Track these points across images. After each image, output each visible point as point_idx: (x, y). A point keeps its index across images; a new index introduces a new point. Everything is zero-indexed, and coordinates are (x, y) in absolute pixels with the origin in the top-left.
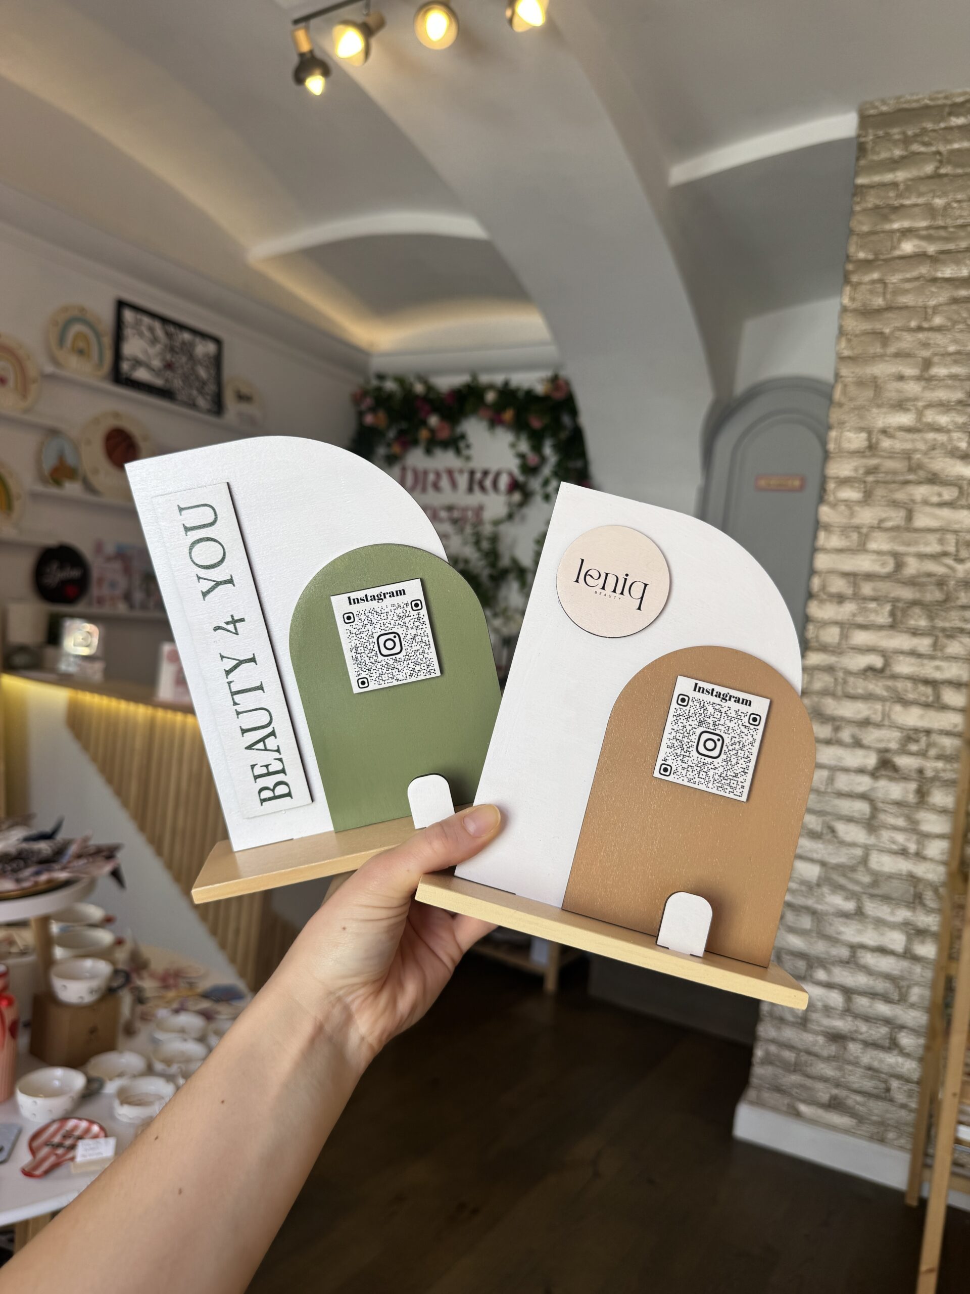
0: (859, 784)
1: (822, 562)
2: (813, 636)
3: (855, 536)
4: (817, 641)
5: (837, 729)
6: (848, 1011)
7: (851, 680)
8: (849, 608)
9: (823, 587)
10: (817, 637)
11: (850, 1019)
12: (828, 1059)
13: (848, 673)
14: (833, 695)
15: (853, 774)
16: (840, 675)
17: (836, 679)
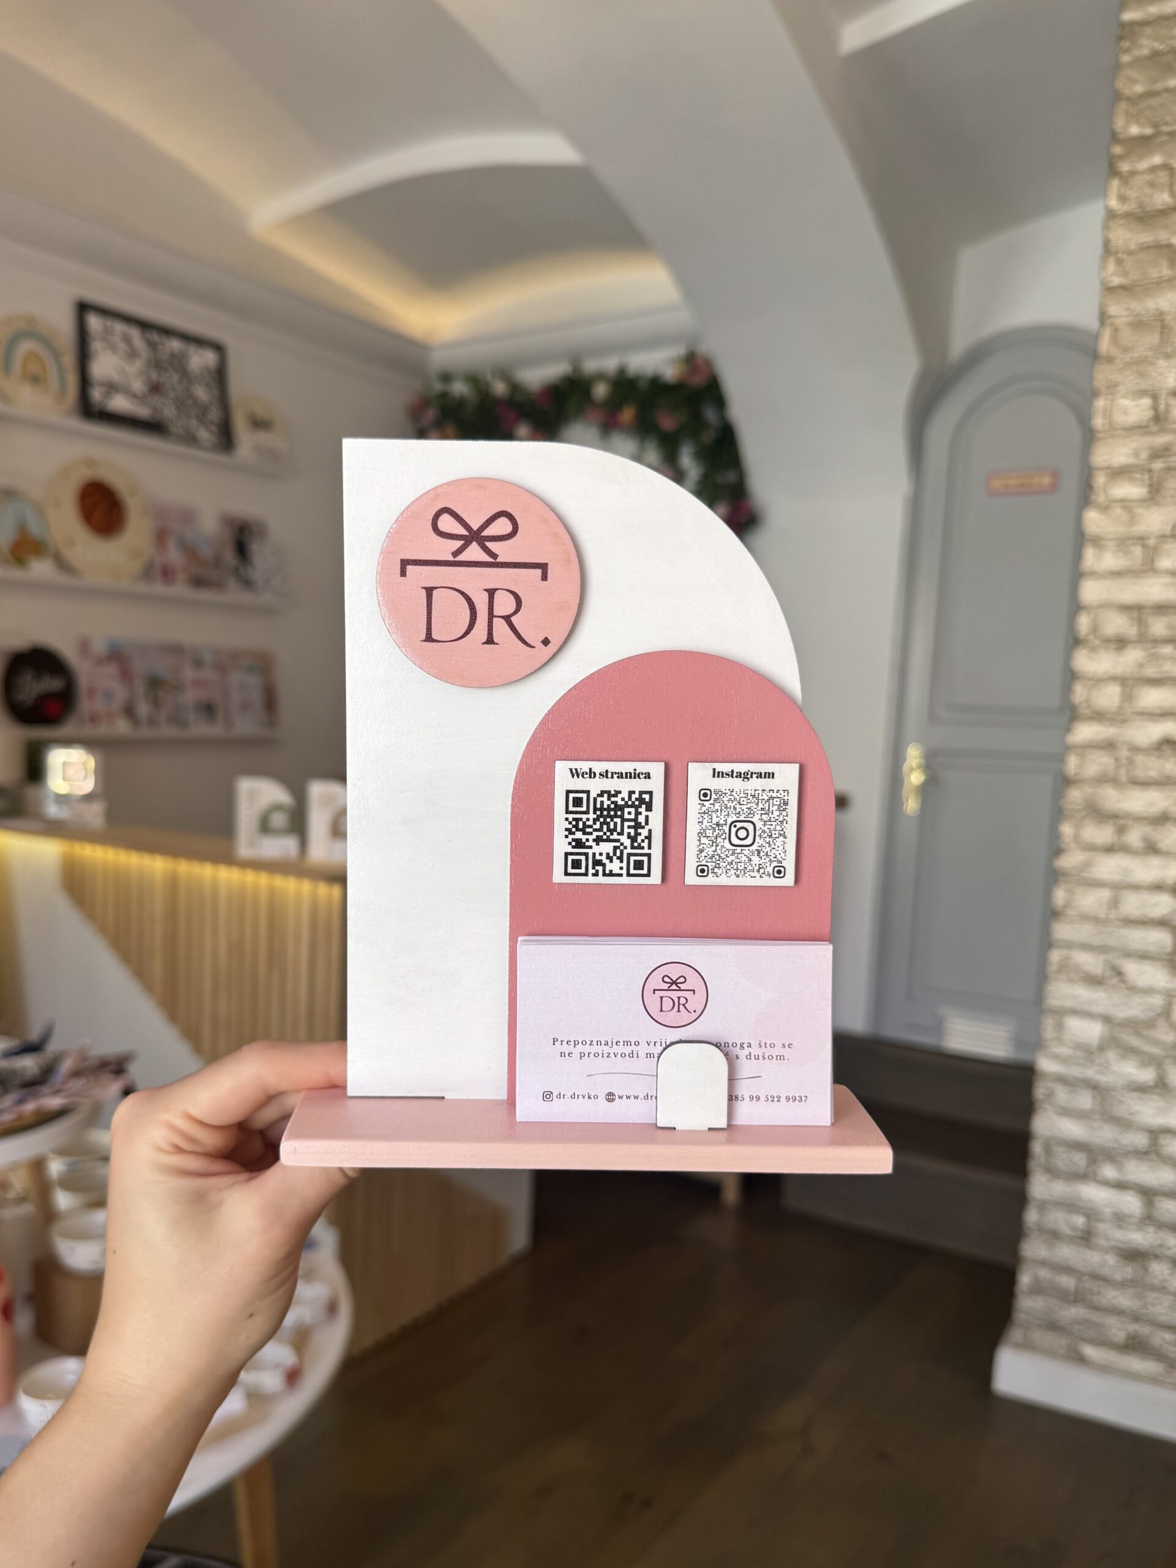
0: (1155, 905)
1: (1091, 591)
2: (1083, 699)
3: (1138, 551)
4: (1088, 707)
5: (1121, 830)
6: (1149, 1219)
7: (1140, 759)
8: (1134, 655)
9: (1095, 629)
10: (1088, 700)
11: (1151, 1229)
12: (1123, 1285)
13: (1135, 749)
14: (1114, 781)
15: (1147, 892)
16: (1124, 753)
17: (1117, 760)
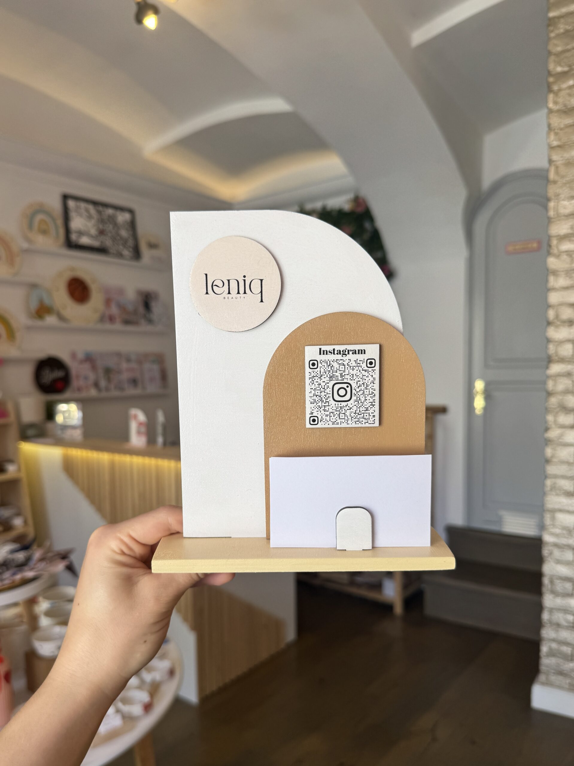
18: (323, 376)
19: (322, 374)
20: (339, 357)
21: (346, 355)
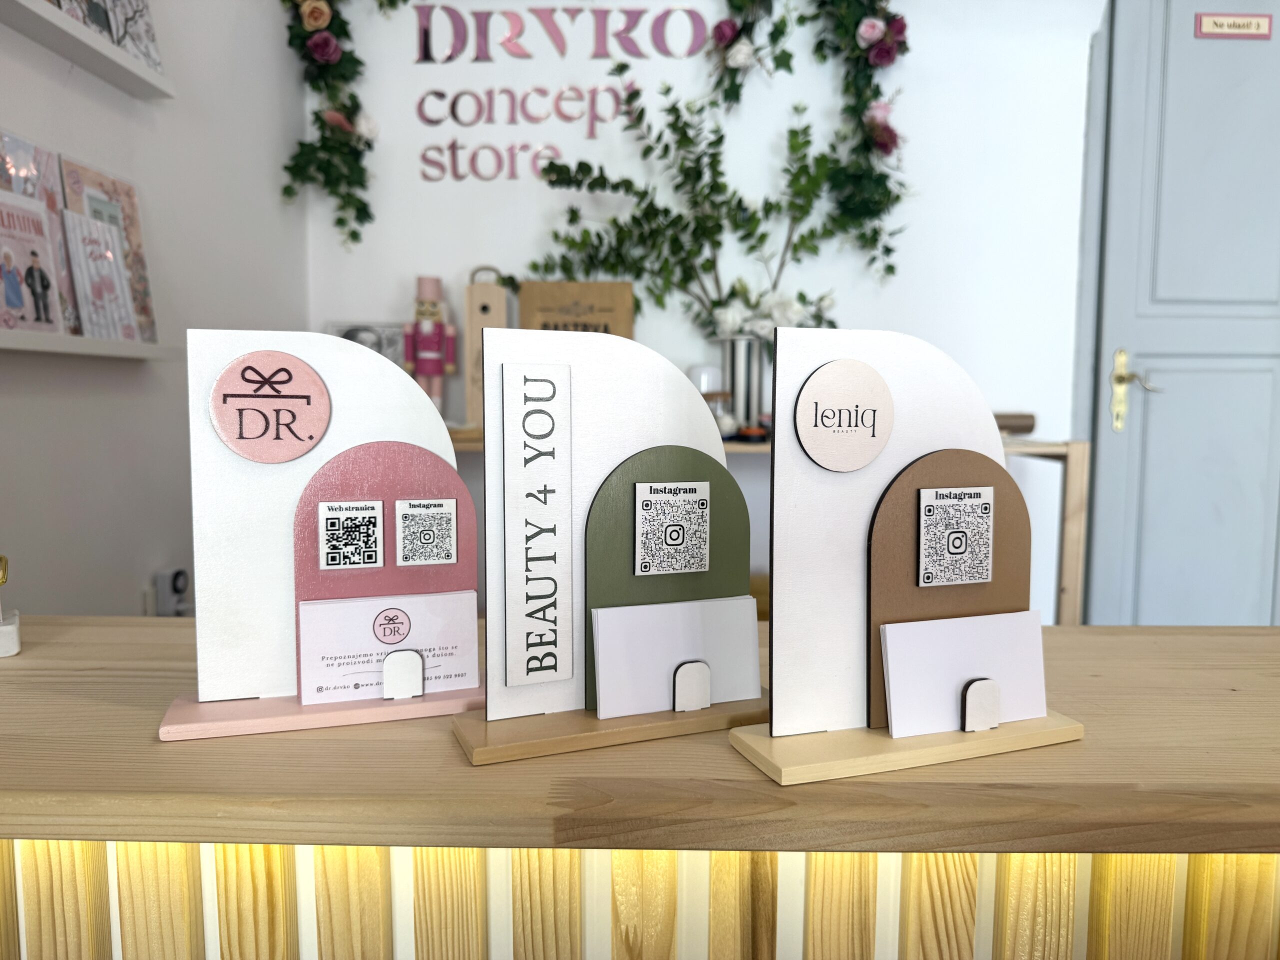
18: (939, 525)
19: (937, 522)
20: (955, 501)
21: (961, 499)
